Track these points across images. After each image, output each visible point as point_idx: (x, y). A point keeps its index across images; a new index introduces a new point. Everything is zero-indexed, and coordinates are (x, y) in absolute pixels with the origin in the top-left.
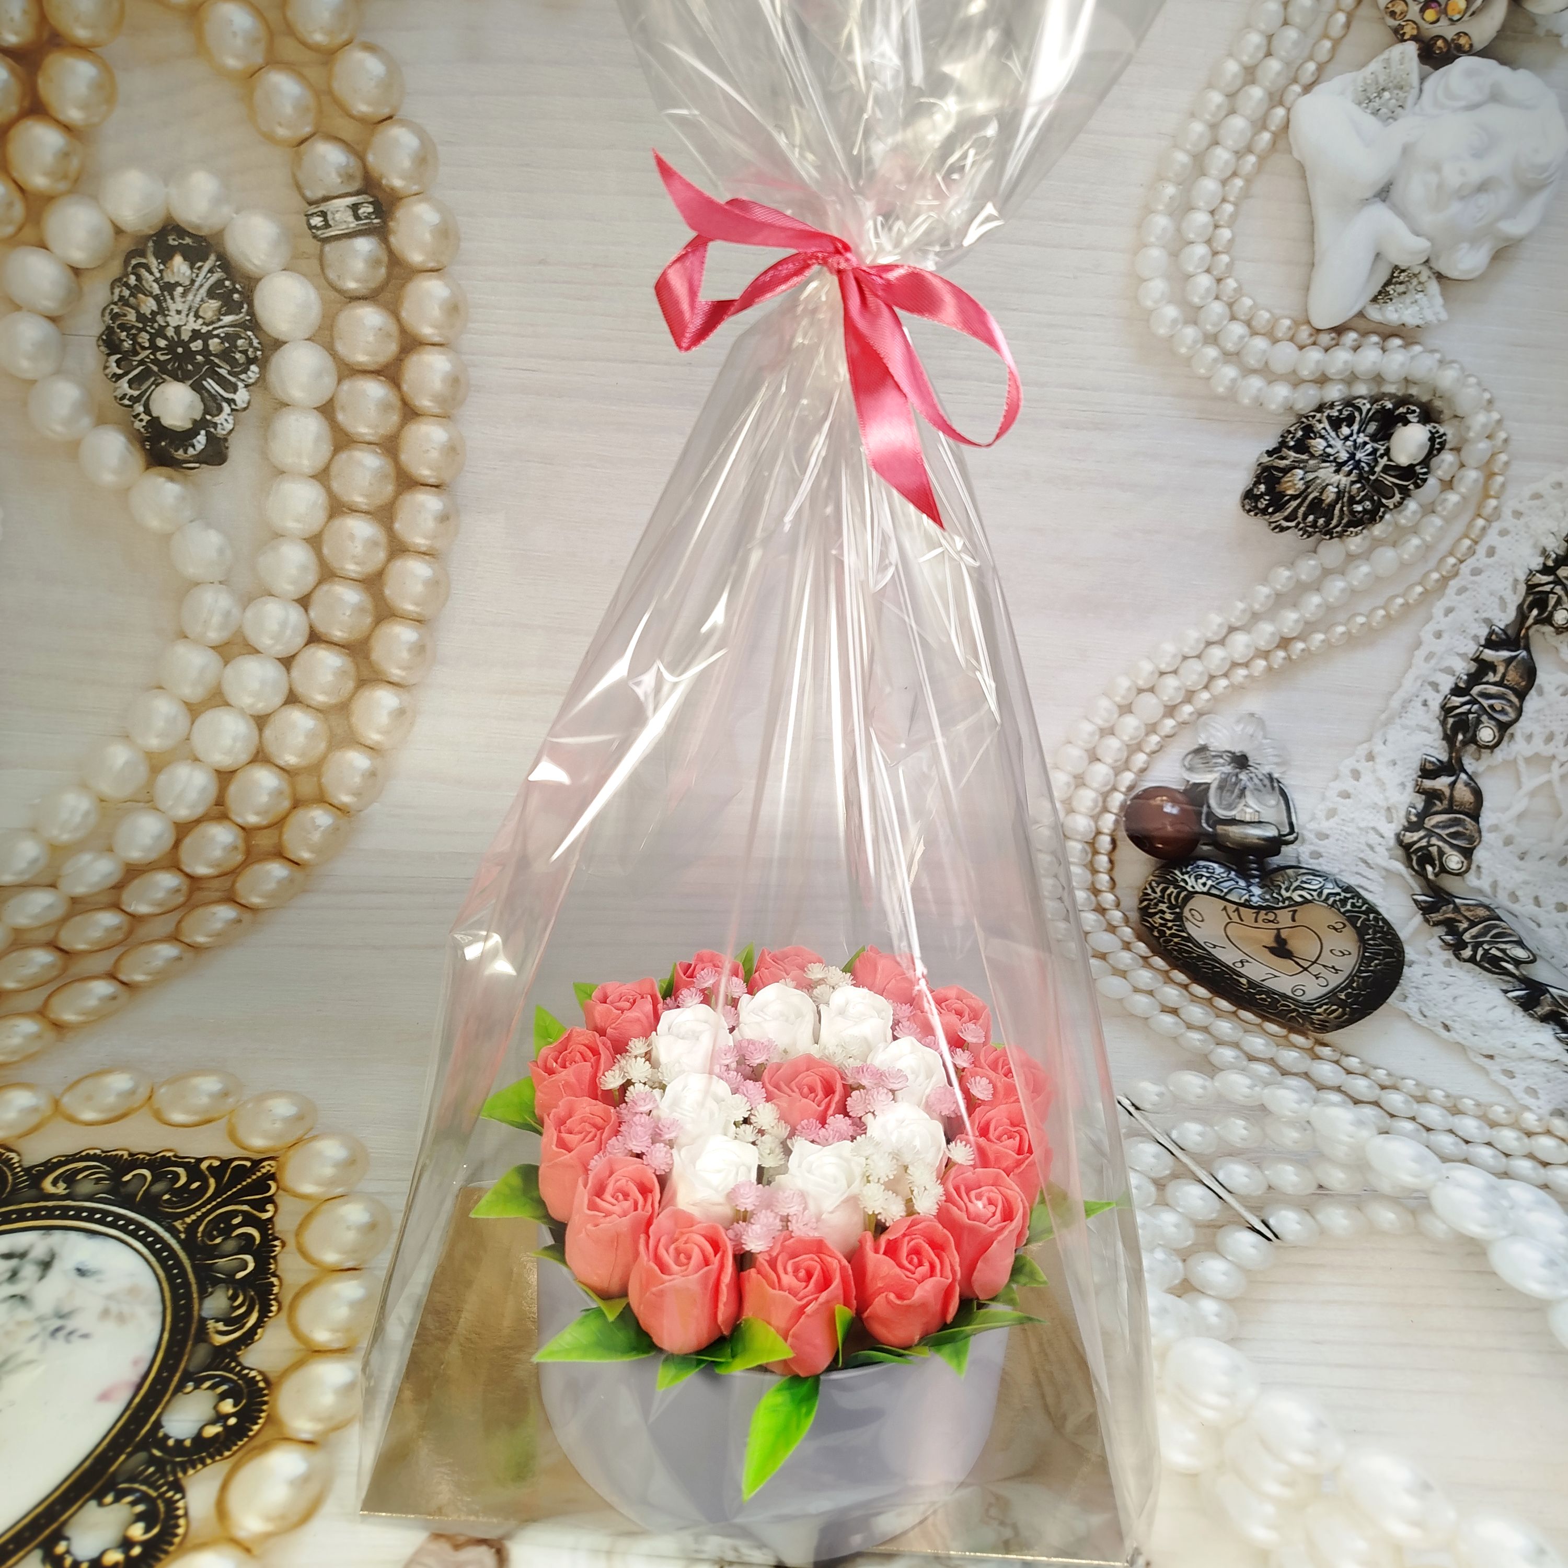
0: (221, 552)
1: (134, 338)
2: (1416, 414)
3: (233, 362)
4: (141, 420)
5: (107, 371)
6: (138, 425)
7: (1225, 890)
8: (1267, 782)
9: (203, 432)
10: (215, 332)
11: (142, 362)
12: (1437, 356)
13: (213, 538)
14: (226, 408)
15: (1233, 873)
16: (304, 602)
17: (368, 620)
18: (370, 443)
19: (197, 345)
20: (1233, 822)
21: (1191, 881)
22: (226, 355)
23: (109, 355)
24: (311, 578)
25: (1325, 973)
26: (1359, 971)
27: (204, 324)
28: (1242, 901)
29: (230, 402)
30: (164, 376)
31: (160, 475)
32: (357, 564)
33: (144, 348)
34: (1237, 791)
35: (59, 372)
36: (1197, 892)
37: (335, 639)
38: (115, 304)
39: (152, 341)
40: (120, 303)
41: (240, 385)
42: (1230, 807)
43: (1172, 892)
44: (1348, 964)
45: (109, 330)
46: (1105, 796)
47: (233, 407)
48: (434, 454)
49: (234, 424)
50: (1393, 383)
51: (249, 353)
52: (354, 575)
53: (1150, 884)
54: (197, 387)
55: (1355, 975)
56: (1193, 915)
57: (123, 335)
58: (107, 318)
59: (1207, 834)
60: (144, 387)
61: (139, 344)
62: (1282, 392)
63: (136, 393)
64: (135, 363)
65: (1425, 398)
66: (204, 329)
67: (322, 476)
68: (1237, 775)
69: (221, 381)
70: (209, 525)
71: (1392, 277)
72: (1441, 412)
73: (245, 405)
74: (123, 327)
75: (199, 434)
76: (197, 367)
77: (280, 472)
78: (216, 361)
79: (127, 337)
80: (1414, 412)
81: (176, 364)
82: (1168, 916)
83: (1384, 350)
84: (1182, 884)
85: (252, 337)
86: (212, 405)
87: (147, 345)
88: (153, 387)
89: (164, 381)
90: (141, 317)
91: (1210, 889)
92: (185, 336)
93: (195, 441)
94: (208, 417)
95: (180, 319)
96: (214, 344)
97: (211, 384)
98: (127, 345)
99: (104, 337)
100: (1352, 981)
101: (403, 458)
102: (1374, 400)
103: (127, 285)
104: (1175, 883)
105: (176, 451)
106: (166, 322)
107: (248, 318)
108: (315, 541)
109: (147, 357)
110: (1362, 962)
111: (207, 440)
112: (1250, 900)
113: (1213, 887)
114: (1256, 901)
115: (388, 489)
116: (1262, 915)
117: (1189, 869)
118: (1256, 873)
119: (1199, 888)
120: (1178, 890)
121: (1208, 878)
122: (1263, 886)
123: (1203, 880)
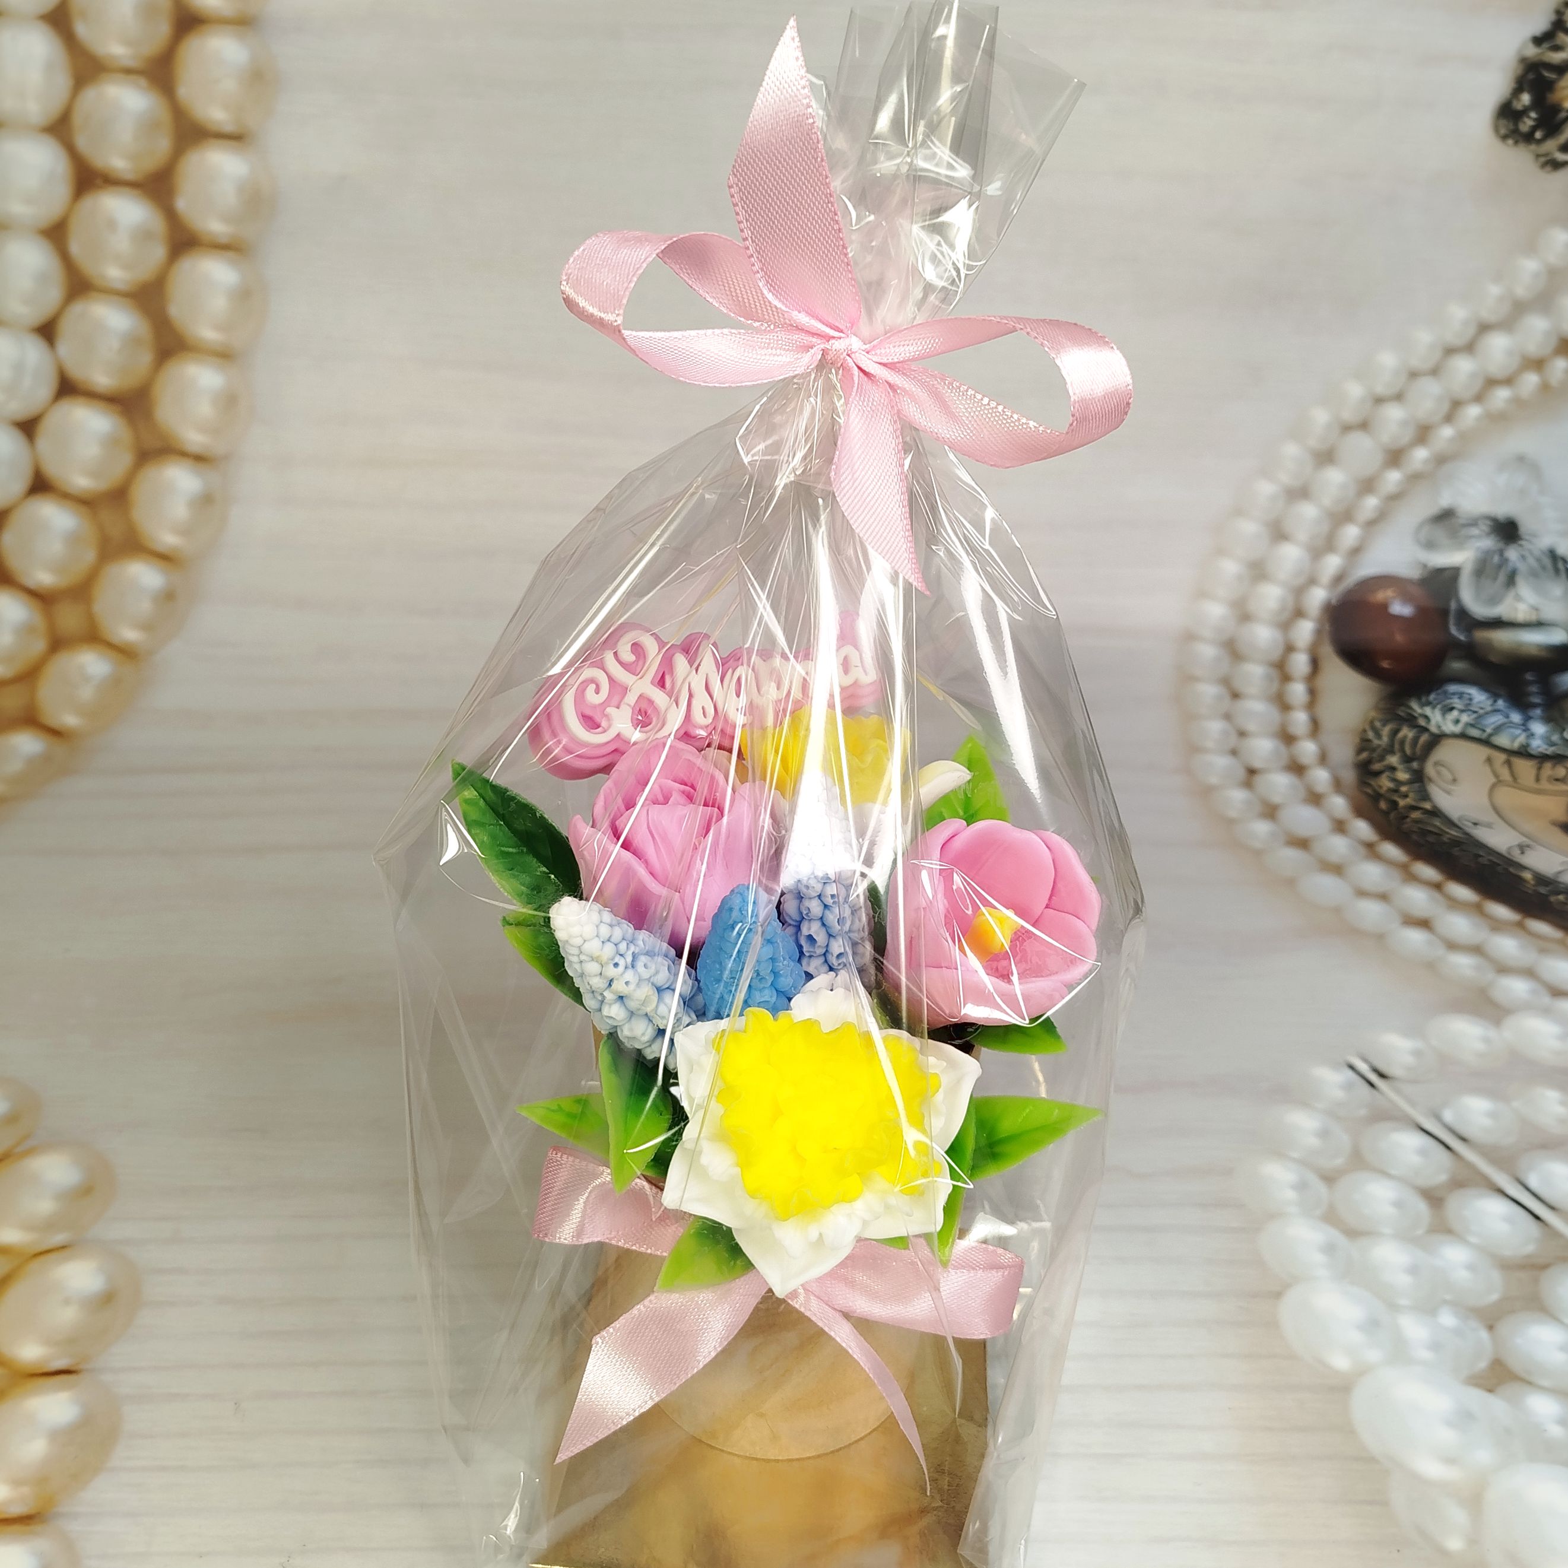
7: (1489, 730)
8: (1548, 562)
15: (1501, 703)
16: (47, 332)
17: (146, 358)
18: (127, 70)
20: (1498, 623)
21: (1435, 717)
24: (54, 294)
28: (1516, 745)
32: (123, 267)
34: (1502, 577)
36: (1444, 735)
37: (99, 389)
42: (1494, 601)
43: (1405, 737)
46: (1299, 591)
48: (229, 85)
52: (118, 286)
53: (1372, 723)
56: (1439, 773)
59: (1456, 644)
67: (61, 128)
68: (1501, 553)
82: (1401, 776)
84: (1422, 722)
91: (1464, 728)
101: (182, 93)
104: (1411, 720)
108: (56, 234)
112: (1528, 745)
113: (1472, 725)
114: (1537, 745)
115: (164, 145)
116: (1548, 768)
117: (1432, 697)
118: (1536, 700)
119: (1449, 727)
120: (1415, 730)
121: (1462, 711)
122: (1548, 719)
123: (1455, 713)
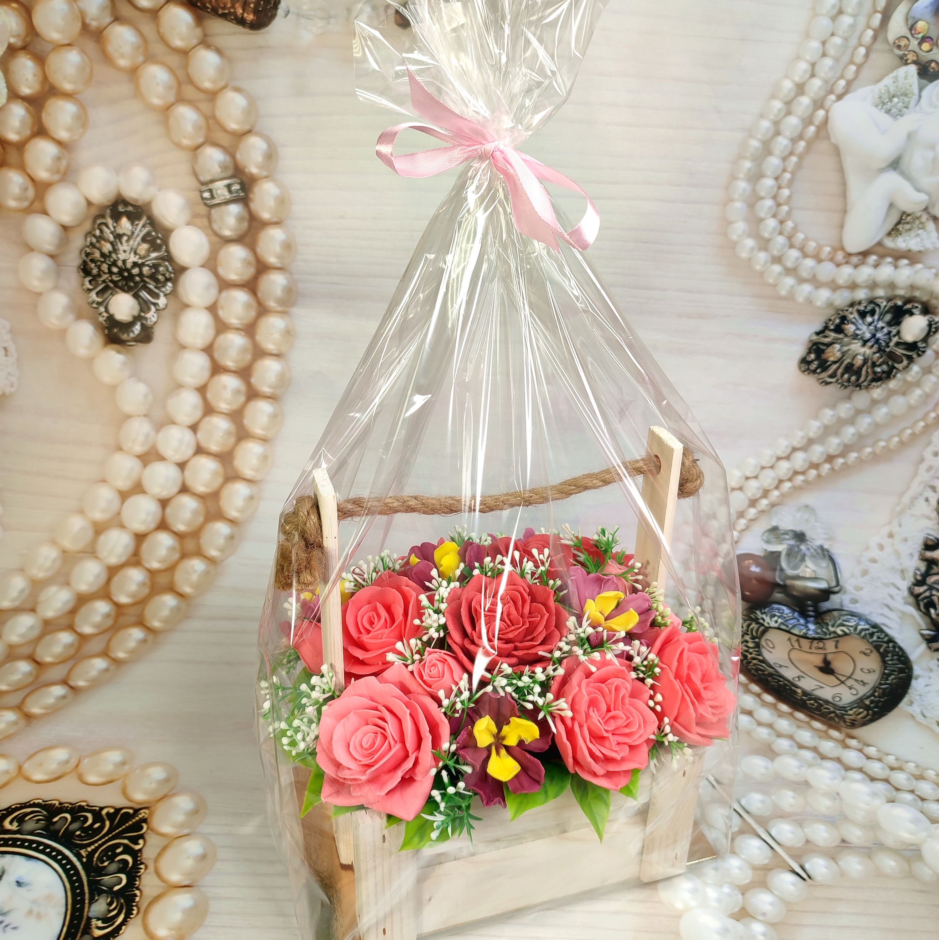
0: (146, 396)
1: (99, 267)
2: (918, 309)
3: (157, 281)
4: (103, 317)
5: (84, 287)
6: (101, 319)
7: (790, 626)
8: (820, 551)
9: (139, 324)
10: (147, 263)
11: (104, 281)
12: (934, 271)
13: (141, 389)
14: (153, 308)
15: (796, 614)
16: (194, 428)
17: (233, 440)
18: (237, 329)
19: (136, 271)
20: (798, 577)
21: (767, 619)
22: (153, 277)
23: (84, 277)
24: (198, 414)
25: (856, 685)
26: (881, 684)
27: (140, 258)
28: (801, 634)
29: (155, 304)
30: (118, 290)
31: (113, 349)
32: (228, 404)
33: (104, 273)
34: (799, 557)
35: (56, 288)
36: (771, 628)
37: (213, 452)
38: (88, 247)
39: (109, 269)
40: (91, 247)
41: (162, 294)
42: (796, 568)
43: (754, 628)
44: (872, 679)
45: (85, 262)
47: (157, 308)
48: (277, 336)
49: (158, 319)
50: (902, 289)
51: (167, 275)
52: (225, 411)
54: (136, 296)
55: (877, 687)
56: (767, 644)
57: (93, 265)
58: (83, 255)
59: (778, 586)
60: (105, 296)
61: (103, 271)
62: (824, 295)
63: (100, 300)
64: (100, 282)
65: (925, 299)
66: (140, 261)
67: (209, 350)
68: (799, 547)
69: (150, 292)
70: (140, 380)
71: (901, 219)
72: (936, 308)
73: (164, 307)
74: (92, 261)
75: (137, 324)
76: (136, 283)
77: (183, 347)
78: (147, 280)
79: (96, 266)
80: (917, 307)
81: (124, 283)
82: (751, 645)
83: (896, 267)
84: (761, 621)
85: (169, 266)
86: (144, 306)
87: (107, 271)
88: (110, 297)
89: (117, 293)
90: (103, 255)
91: (779, 625)
92: (129, 265)
93: (134, 329)
94: (143, 314)
95: (126, 256)
96: (146, 270)
97: (144, 294)
98: (95, 271)
99: (82, 267)
100: (875, 691)
101: (258, 338)
102: (889, 300)
103: (94, 236)
104: (756, 620)
105: (123, 333)
106: (118, 258)
107: (166, 254)
108: (202, 390)
109: (108, 278)
110: (883, 677)
111: (142, 328)
112: (807, 634)
113: (782, 623)
114: (811, 634)
115: (248, 357)
116: (815, 643)
117: (766, 610)
118: (811, 613)
119: (773, 624)
120: (758, 625)
121: (779, 617)
122: (816, 623)
123: (776, 618)
